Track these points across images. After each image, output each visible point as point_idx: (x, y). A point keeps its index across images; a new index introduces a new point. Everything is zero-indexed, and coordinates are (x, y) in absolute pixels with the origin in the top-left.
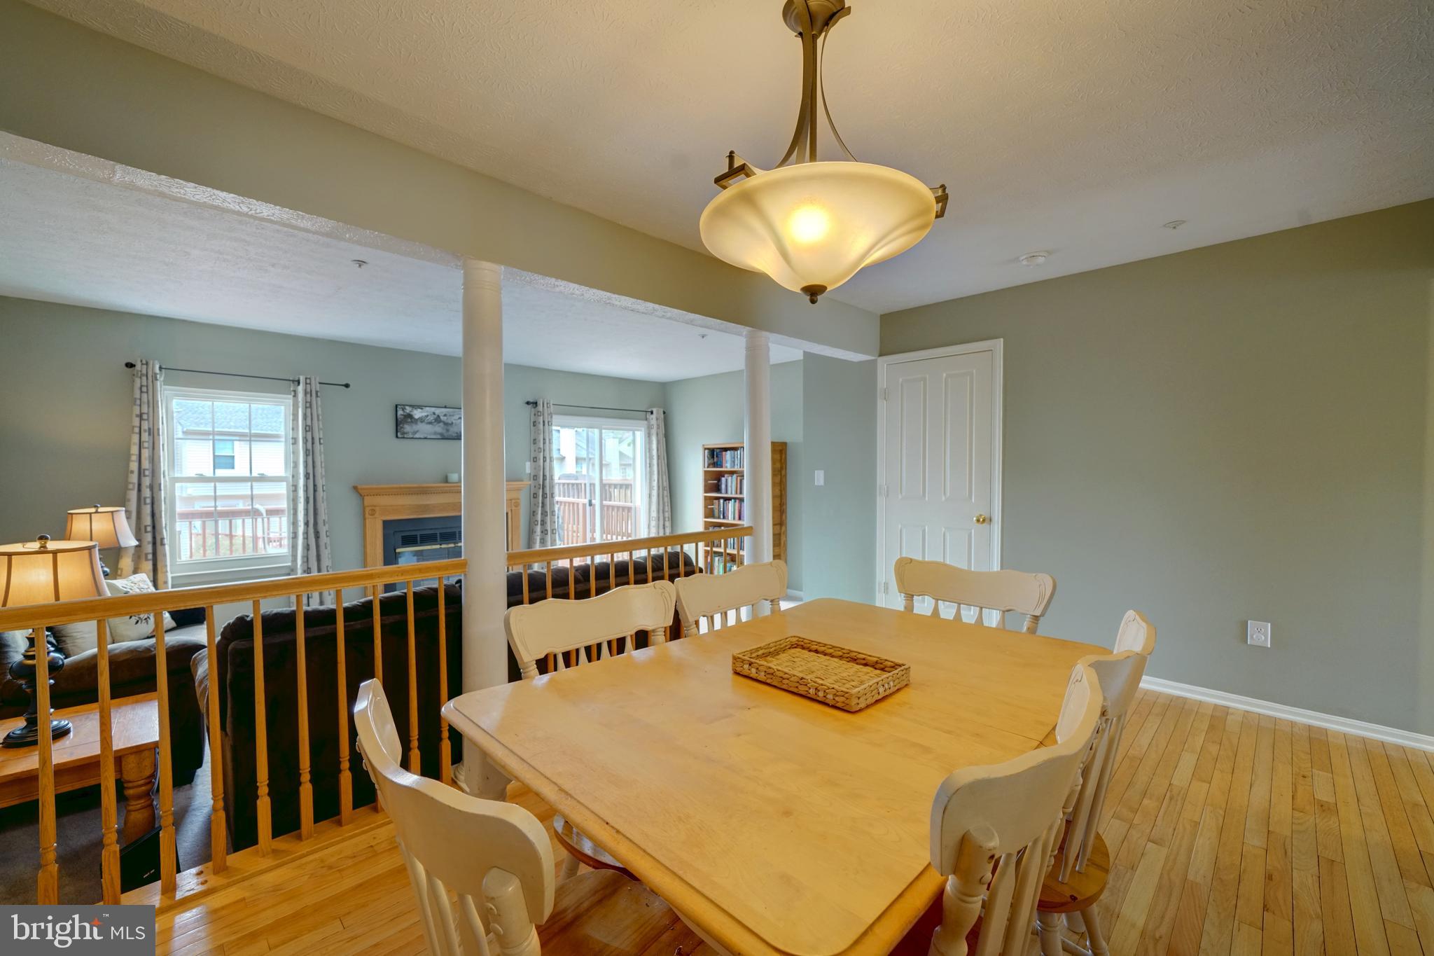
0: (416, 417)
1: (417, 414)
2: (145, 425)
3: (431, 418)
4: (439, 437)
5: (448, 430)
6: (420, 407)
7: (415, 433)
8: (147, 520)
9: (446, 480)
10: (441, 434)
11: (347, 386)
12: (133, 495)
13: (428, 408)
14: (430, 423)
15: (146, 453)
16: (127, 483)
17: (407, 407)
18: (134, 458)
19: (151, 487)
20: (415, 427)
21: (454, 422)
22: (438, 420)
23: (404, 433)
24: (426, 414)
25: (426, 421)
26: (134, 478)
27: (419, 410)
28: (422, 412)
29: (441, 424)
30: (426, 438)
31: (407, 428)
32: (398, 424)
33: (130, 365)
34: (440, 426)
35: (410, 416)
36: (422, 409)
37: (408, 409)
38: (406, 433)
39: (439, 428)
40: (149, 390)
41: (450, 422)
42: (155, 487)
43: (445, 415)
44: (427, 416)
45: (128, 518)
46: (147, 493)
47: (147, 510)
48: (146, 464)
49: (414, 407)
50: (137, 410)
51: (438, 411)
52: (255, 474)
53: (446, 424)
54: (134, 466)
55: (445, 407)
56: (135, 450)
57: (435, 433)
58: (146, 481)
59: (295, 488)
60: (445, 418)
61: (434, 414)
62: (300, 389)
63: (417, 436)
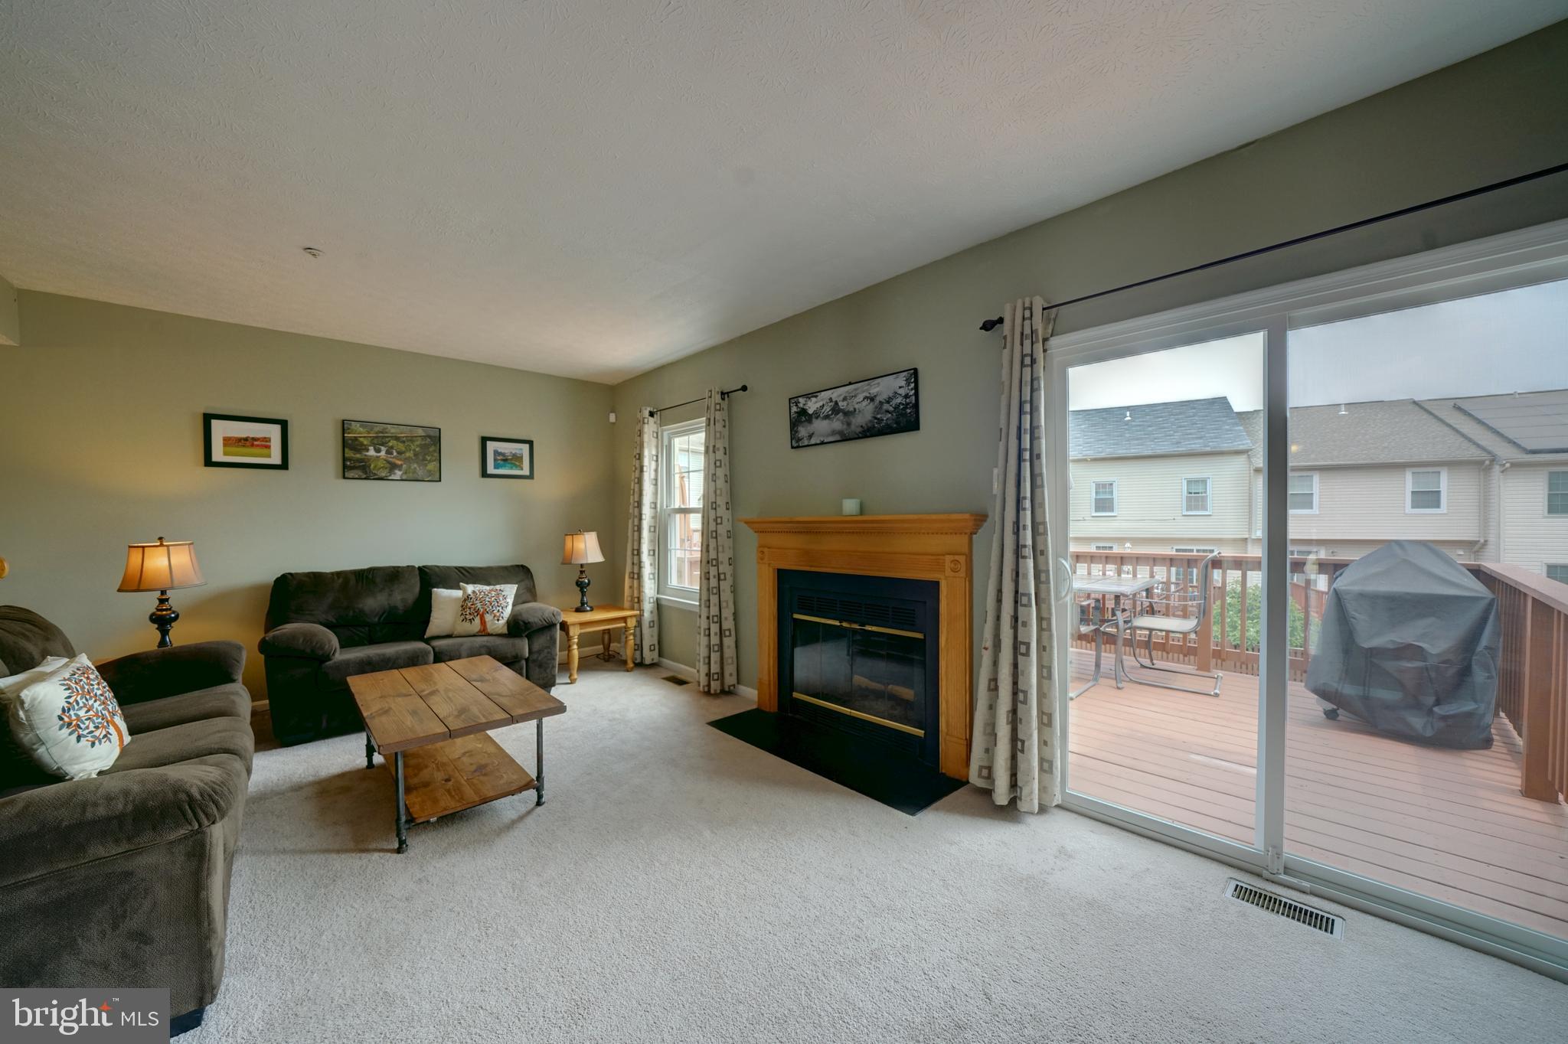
0: (809, 411)
1: (812, 406)
3: (827, 409)
4: (838, 438)
5: (849, 424)
6: (815, 394)
7: (810, 436)
10: (841, 433)
11: (744, 388)
13: (823, 393)
14: (827, 417)
17: (801, 400)
20: (809, 428)
21: (857, 406)
22: (836, 410)
23: (797, 440)
24: (821, 404)
25: (821, 416)
27: (814, 399)
28: (816, 402)
29: (841, 416)
30: (823, 443)
31: (802, 431)
32: (794, 425)
34: (838, 419)
35: (805, 412)
36: (816, 397)
37: (803, 402)
38: (801, 440)
39: (837, 424)
41: (852, 409)
43: (845, 399)
44: (823, 405)
49: (809, 396)
51: (835, 394)
53: (846, 414)
55: (850, 384)
57: (834, 433)
60: (845, 403)
61: (831, 400)
63: (813, 441)
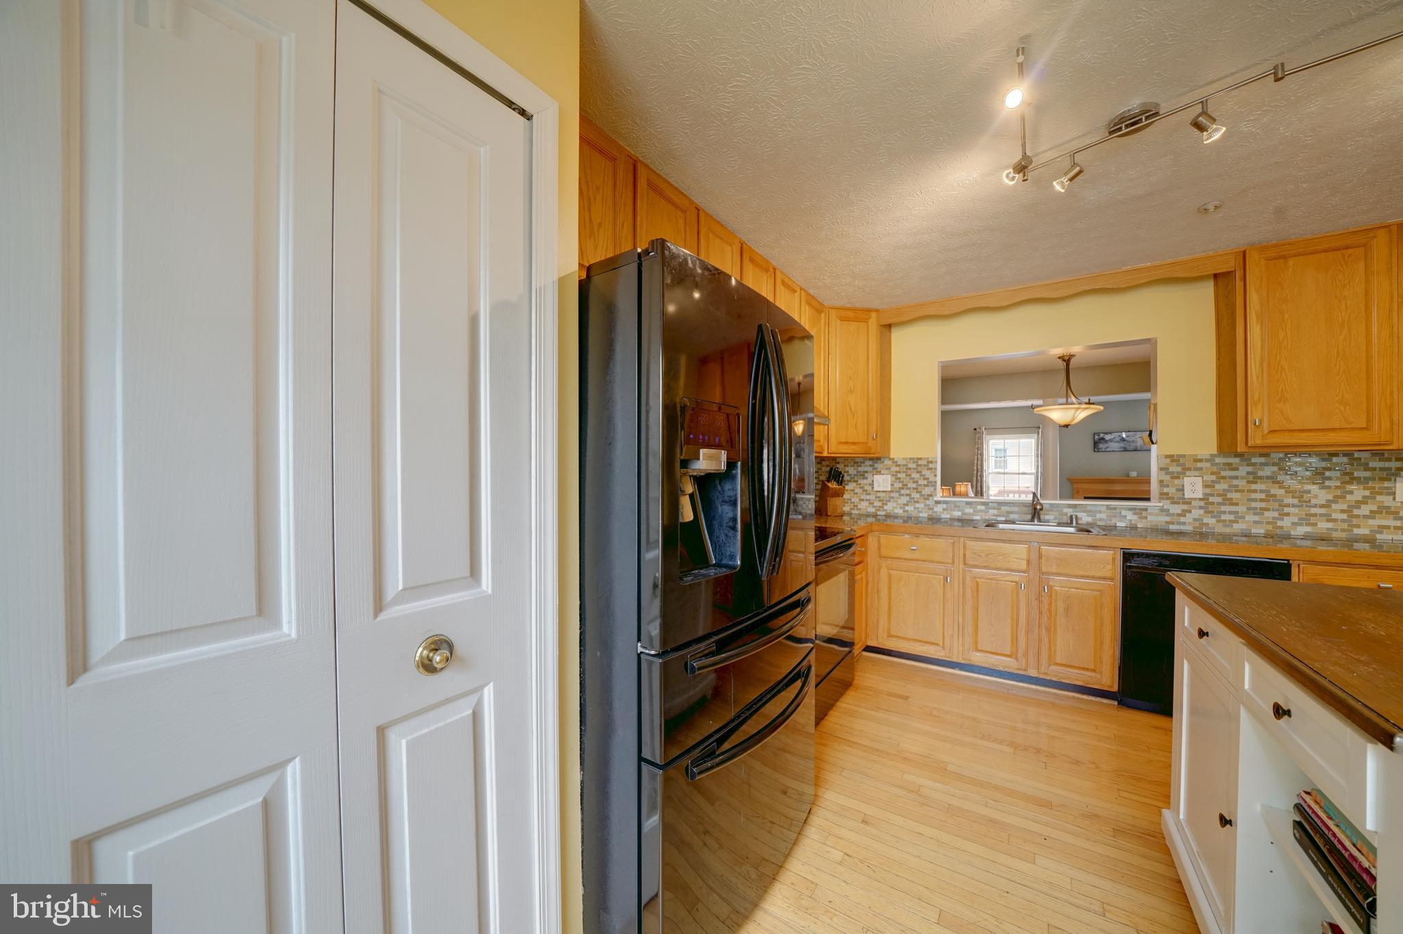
0: (1107, 439)
1: (1108, 437)
2: (979, 452)
3: (1118, 439)
4: (1123, 450)
5: (1130, 446)
6: (1110, 433)
7: (1107, 448)
8: (979, 489)
9: (1128, 475)
10: (1125, 448)
12: (975, 478)
13: (1115, 433)
14: (1117, 442)
15: (979, 463)
16: (973, 474)
18: (975, 465)
19: (981, 476)
20: (1106, 445)
21: (1134, 440)
22: (1122, 440)
23: (1098, 449)
24: (1114, 437)
25: (1113, 441)
26: (975, 472)
27: (1109, 435)
28: (1111, 436)
29: (1126, 442)
30: (1113, 451)
31: (1101, 446)
32: (1096, 444)
33: (975, 429)
34: (1124, 444)
35: (1103, 439)
37: (1102, 435)
38: (1100, 449)
39: (1122, 445)
40: (981, 438)
41: (1131, 441)
42: (982, 476)
45: (972, 488)
46: (979, 478)
47: (979, 484)
48: (979, 467)
49: (1105, 433)
50: (977, 446)
51: (1123, 435)
52: (1020, 472)
53: (1128, 442)
54: (975, 468)
56: (976, 461)
57: (1121, 448)
58: (979, 474)
59: (1037, 477)
60: (1128, 438)
61: (1120, 436)
62: (1040, 430)
63: (1108, 450)
